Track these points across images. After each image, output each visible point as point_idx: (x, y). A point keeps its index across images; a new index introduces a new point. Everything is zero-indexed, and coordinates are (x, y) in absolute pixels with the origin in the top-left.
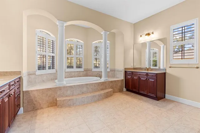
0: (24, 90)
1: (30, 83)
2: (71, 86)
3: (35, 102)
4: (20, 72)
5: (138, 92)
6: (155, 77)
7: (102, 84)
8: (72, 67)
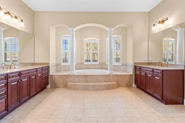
0: (50, 74)
1: (57, 70)
2: (79, 75)
3: (56, 83)
4: (49, 63)
5: (145, 89)
6: (160, 74)
7: (106, 77)
8: (90, 61)
